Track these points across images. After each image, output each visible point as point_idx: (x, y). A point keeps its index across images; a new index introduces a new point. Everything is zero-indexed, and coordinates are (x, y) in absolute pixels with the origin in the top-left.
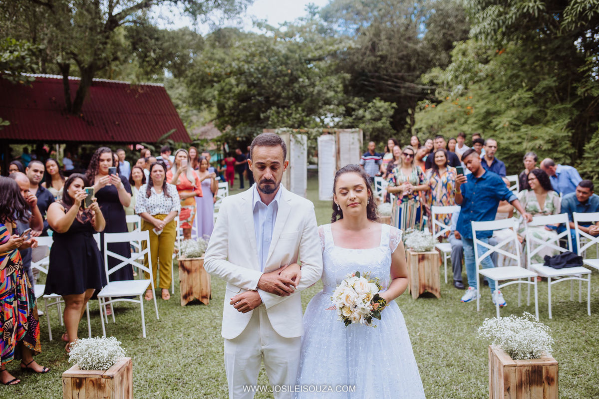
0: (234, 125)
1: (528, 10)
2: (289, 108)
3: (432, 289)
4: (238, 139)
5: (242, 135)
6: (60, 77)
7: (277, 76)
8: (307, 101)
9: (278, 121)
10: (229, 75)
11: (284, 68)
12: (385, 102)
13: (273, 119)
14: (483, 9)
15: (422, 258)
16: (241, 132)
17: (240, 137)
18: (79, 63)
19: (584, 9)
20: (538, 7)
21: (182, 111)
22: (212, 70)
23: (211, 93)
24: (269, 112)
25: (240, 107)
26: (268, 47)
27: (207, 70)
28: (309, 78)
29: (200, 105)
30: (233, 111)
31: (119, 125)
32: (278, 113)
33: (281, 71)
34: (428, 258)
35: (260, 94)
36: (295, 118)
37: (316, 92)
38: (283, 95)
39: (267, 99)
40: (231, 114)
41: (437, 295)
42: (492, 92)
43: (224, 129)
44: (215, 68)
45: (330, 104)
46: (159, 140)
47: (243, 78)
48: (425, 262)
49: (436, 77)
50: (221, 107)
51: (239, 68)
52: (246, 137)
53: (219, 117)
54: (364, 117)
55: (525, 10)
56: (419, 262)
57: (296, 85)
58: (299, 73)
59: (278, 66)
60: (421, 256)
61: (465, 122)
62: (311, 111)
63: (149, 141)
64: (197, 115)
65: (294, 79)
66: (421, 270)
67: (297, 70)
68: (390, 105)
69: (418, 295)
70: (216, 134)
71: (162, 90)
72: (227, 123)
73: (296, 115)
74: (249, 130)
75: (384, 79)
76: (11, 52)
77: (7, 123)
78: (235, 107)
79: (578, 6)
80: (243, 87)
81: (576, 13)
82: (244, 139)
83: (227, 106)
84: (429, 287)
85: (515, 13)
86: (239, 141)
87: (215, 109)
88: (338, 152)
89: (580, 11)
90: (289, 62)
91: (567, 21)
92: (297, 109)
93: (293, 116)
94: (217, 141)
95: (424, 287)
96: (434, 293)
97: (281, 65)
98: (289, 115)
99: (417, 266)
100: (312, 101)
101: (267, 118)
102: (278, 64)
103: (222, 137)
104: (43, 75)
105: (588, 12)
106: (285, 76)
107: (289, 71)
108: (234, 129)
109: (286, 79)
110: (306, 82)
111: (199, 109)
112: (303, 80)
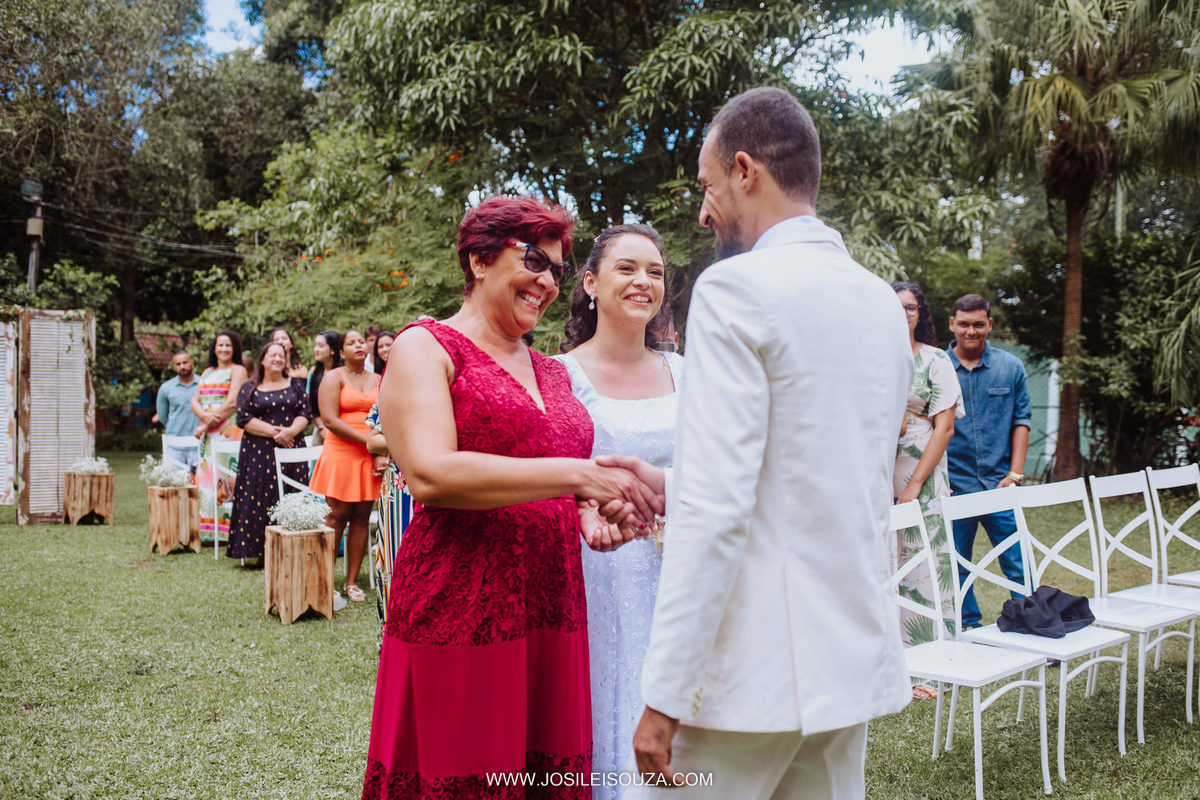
19: (678, 76)
49: (230, 221)
55: (553, 57)
79: (662, 68)
81: (659, 81)
85: (526, 63)
89: (667, 78)
105: (685, 84)
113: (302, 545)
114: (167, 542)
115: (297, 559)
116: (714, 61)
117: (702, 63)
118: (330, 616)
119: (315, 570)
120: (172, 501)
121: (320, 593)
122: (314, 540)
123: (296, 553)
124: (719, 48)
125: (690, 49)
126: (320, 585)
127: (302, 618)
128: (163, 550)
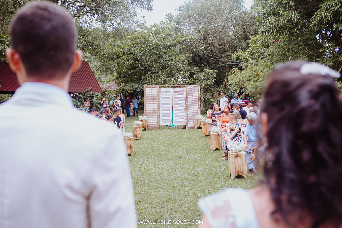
0: (126, 83)
1: (291, 18)
2: (158, 72)
3: (242, 173)
5: (131, 89)
7: (151, 55)
8: (168, 69)
9: (152, 80)
10: (124, 54)
11: (155, 51)
12: (212, 69)
13: (149, 79)
14: (266, 18)
15: (237, 156)
16: (130, 87)
17: (129, 90)
19: (322, 18)
20: (296, 17)
21: (97, 75)
22: (114, 52)
23: (113, 64)
24: (147, 76)
25: (130, 73)
26: (145, 39)
27: (111, 52)
28: (169, 56)
29: (107, 71)
30: (125, 75)
32: (152, 76)
33: (153, 52)
34: (240, 156)
35: (142, 65)
36: (162, 79)
37: (173, 64)
38: (154, 65)
39: (145, 68)
40: (125, 77)
41: (245, 176)
42: (272, 64)
43: (120, 85)
44: (116, 50)
45: (181, 71)
46: (85, 91)
47: (131, 57)
48: (239, 158)
49: (240, 55)
50: (119, 73)
51: (129, 51)
52: (133, 90)
53: (117, 78)
54: (200, 78)
55: (289, 19)
56: (235, 158)
57: (162, 60)
58: (164, 53)
60: (236, 155)
61: (257, 80)
62: (170, 75)
63: (78, 92)
64: (105, 77)
65: (161, 57)
66: (236, 162)
67: (163, 51)
68: (214, 71)
69: (235, 177)
70: (116, 88)
71: (86, 63)
72: (122, 81)
74: (134, 85)
75: (210, 57)
78: (127, 73)
79: (318, 16)
80: (131, 61)
81: (318, 20)
83: (122, 72)
84: (240, 172)
85: (284, 20)
86: (129, 93)
87: (115, 74)
88: (186, 98)
89: (319, 19)
90: (158, 47)
91: (313, 24)
92: (162, 73)
93: (161, 77)
94: (116, 92)
95: (238, 172)
96: (243, 175)
97: (153, 49)
98: (158, 77)
99: (234, 160)
100: (171, 69)
101: (146, 79)
103: (119, 89)
105: (324, 20)
106: (156, 55)
107: (158, 52)
108: (126, 85)
109: (157, 56)
110: (168, 58)
111: (106, 74)
112: (166, 57)
113: (215, 136)
114: (205, 134)
115: (214, 139)
116: (331, 13)
117: (328, 14)
118: (221, 150)
119: (218, 141)
120: (205, 125)
121: (219, 145)
122: (217, 135)
123: (214, 137)
124: (332, 9)
125: (325, 11)
126: (219, 144)
127: (215, 150)
128: (204, 135)
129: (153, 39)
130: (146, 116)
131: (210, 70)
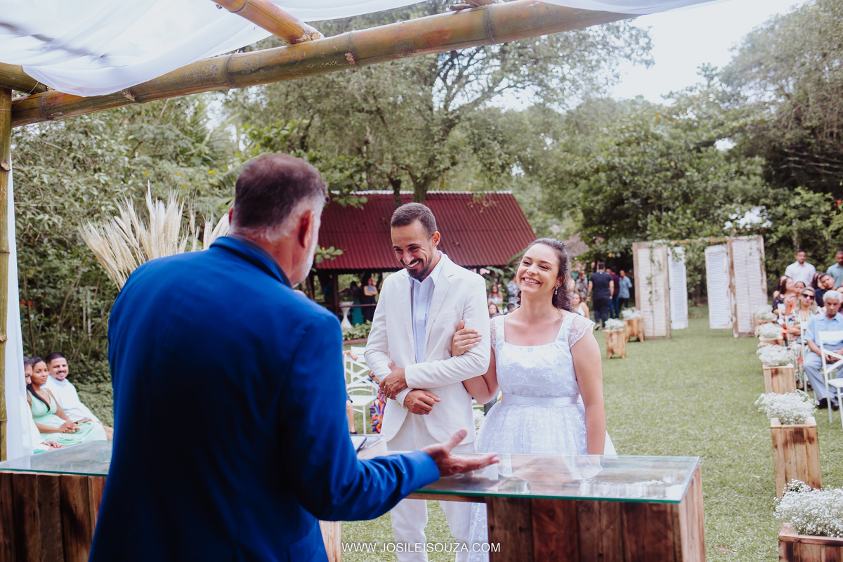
0: (607, 237)
2: (674, 211)
4: (610, 255)
5: (616, 249)
6: (390, 192)
7: (657, 171)
8: (700, 200)
9: (660, 230)
10: (597, 171)
11: (665, 161)
12: (815, 192)
13: (652, 228)
16: (615, 245)
17: (613, 252)
18: (414, 178)
21: (536, 222)
22: (572, 168)
23: (574, 194)
24: (650, 218)
25: (615, 211)
26: (647, 131)
27: (568, 168)
28: (699, 171)
29: (561, 212)
30: (604, 218)
31: (459, 245)
32: (659, 220)
33: (661, 165)
35: (635, 195)
36: (683, 225)
37: (709, 189)
38: (665, 195)
39: (645, 201)
40: (602, 222)
43: (594, 242)
44: (578, 164)
45: (731, 201)
46: (509, 261)
47: (614, 174)
50: (588, 213)
51: (608, 164)
52: (621, 253)
53: (586, 226)
54: (785, 215)
57: (682, 181)
58: (687, 165)
59: (657, 159)
63: (496, 264)
64: (558, 225)
65: (679, 174)
67: (683, 161)
68: (823, 196)
70: (584, 249)
71: (510, 198)
72: (596, 233)
73: (683, 220)
74: (624, 242)
75: (817, 161)
76: (341, 171)
77: (339, 252)
78: (606, 212)
80: (616, 186)
82: (619, 255)
83: (596, 211)
86: (612, 258)
87: (580, 216)
88: (731, 267)
90: (671, 151)
92: (684, 213)
93: (680, 222)
94: (584, 259)
97: (662, 156)
98: (673, 221)
100: (706, 201)
101: (645, 226)
102: (656, 155)
103: (590, 253)
104: (371, 192)
106: (667, 170)
107: (673, 164)
108: (606, 242)
109: (669, 174)
110: (696, 176)
111: (560, 217)
112: (692, 173)
129: (663, 131)
130: (639, 309)
131: (811, 194)
